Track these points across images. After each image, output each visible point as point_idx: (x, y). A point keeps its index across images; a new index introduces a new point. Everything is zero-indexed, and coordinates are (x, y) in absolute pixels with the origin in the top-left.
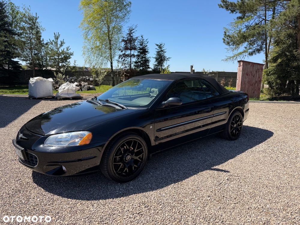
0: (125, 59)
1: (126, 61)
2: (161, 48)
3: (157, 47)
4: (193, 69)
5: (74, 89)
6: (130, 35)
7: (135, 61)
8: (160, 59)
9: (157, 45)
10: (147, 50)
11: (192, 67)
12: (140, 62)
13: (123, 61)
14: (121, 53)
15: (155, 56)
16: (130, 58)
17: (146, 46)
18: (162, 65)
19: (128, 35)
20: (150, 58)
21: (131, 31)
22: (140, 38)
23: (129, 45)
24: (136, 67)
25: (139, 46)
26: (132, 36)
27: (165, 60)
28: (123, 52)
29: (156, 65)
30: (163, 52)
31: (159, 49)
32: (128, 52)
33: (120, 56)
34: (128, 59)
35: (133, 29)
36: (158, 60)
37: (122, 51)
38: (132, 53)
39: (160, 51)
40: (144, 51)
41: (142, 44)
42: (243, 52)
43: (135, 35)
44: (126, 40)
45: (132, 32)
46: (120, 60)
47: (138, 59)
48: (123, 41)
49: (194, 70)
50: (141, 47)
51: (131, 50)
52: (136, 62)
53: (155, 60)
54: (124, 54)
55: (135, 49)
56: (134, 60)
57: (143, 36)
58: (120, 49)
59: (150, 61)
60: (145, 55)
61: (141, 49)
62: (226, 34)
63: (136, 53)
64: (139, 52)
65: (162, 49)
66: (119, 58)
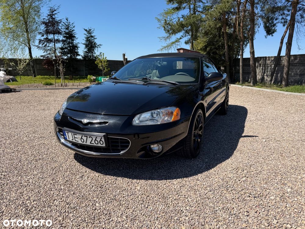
0: (46, 45)
1: (49, 46)
2: (90, 34)
3: (86, 32)
4: (126, 57)
5: (2, 79)
6: (52, 16)
7: (60, 47)
8: (91, 45)
9: (86, 30)
10: (74, 35)
11: (124, 55)
12: (66, 48)
13: (45, 46)
14: (42, 38)
15: (84, 42)
16: (54, 43)
17: (73, 30)
18: (92, 52)
19: (49, 16)
20: (78, 44)
21: (52, 12)
22: (65, 21)
23: (51, 28)
24: (62, 54)
25: (65, 30)
26: (54, 18)
27: (96, 47)
28: (45, 37)
29: (86, 52)
30: (93, 38)
31: (88, 34)
32: (51, 36)
33: (40, 41)
34: (52, 45)
35: (55, 10)
36: (88, 46)
37: (43, 36)
38: (56, 38)
39: (90, 37)
40: (70, 36)
41: (68, 28)
42: (175, 42)
43: (58, 17)
44: (47, 22)
45: (54, 13)
46: (41, 45)
47: (64, 45)
48: (44, 23)
49: (127, 59)
50: (67, 31)
51: (54, 34)
52: (62, 49)
53: (84, 46)
54: (47, 38)
55: (59, 33)
56: (59, 45)
57: (69, 20)
58: (40, 33)
59: (79, 47)
60: (73, 40)
61: (66, 33)
62: (166, 22)
63: (61, 38)
64: (64, 37)
65: (93, 35)
66: (40, 44)
